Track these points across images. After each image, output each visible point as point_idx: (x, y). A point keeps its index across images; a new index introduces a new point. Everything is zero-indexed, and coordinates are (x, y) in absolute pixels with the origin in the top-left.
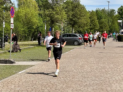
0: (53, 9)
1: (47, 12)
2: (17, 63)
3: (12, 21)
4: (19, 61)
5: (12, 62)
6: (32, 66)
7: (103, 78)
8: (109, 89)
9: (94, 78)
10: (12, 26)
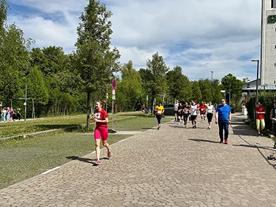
0: (154, 80)
1: (148, 83)
2: (119, 133)
3: (114, 92)
4: (120, 130)
5: (114, 132)
6: (132, 135)
7: (199, 148)
8: (203, 158)
9: (190, 148)
10: (114, 98)
